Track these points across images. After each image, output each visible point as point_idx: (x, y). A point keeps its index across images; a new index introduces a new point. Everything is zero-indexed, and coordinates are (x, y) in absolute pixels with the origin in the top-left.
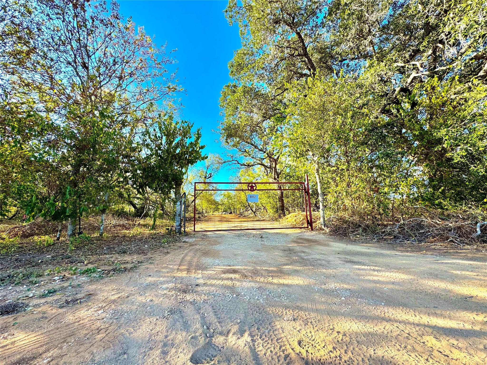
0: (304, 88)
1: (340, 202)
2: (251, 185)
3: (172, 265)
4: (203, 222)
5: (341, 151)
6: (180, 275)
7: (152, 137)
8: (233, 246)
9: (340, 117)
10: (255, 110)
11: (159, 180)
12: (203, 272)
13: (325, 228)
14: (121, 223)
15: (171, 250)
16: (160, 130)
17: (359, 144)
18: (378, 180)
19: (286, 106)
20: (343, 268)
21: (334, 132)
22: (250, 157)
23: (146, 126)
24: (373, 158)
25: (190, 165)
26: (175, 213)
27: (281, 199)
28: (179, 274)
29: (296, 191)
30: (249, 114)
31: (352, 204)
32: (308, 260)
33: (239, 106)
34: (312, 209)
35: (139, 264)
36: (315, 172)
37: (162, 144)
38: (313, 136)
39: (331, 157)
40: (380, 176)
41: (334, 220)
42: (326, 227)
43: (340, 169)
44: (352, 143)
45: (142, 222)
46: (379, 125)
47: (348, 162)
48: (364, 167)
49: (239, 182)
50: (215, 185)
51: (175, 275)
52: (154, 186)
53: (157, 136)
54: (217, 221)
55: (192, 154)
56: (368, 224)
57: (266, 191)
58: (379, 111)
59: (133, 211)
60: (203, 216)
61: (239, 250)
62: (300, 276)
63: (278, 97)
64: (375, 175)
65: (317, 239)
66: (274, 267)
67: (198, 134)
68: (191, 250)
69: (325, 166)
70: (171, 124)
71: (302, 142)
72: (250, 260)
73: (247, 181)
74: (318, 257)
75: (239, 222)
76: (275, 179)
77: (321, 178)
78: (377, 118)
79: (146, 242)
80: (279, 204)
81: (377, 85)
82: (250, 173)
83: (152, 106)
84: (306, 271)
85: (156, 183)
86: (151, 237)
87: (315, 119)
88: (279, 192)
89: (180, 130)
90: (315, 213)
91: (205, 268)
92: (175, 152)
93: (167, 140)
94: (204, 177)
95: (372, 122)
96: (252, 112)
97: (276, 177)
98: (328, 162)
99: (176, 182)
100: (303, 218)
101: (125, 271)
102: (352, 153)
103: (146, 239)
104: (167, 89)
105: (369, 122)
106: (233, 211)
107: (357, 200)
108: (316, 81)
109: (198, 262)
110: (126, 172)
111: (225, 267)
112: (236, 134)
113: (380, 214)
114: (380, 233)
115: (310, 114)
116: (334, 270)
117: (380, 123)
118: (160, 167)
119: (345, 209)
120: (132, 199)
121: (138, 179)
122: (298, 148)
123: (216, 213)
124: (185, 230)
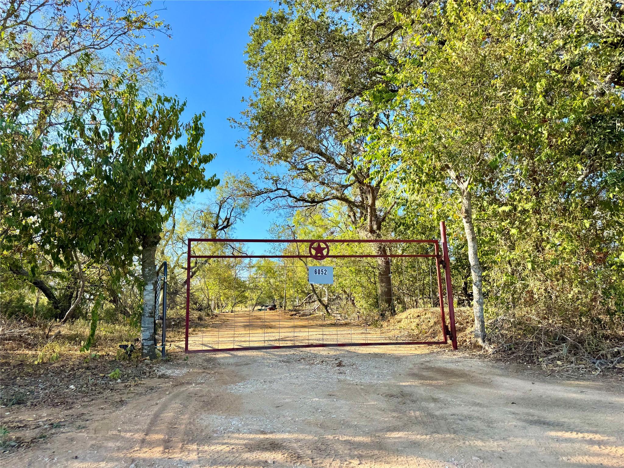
0: (439, 24)
1: (519, 285)
2: (315, 245)
3: (130, 431)
4: (209, 329)
5: (521, 169)
6: (147, 455)
7: (88, 133)
8: (275, 386)
9: (520, 91)
10: (327, 74)
11: (105, 233)
12: (201, 448)
13: (486, 346)
14: (16, 332)
15: (129, 395)
16: (107, 118)
17: (562, 153)
18: (605, 234)
19: (397, 66)
20: (522, 437)
21: (507, 126)
22: (317, 183)
23: (75, 107)
24: (594, 184)
25: (178, 198)
26: (143, 309)
27: (385, 276)
28: (145, 454)
29: (421, 259)
30: (315, 84)
31: (546, 290)
32: (443, 418)
33: (291, 65)
34: (455, 300)
35: (53, 431)
36: (462, 216)
37: (111, 150)
38: (459, 134)
39: (498, 183)
40: (608, 225)
41: (506, 326)
42: (487, 342)
43: (519, 209)
44: (547, 150)
45: (65, 329)
46: (606, 110)
47: (537, 194)
48: (573, 205)
49: (291, 238)
50: (237, 245)
51: (136, 455)
52: (93, 246)
53: (100, 131)
54: (241, 326)
55: (183, 174)
56: (582, 335)
57: (353, 259)
58: (607, 79)
59: (46, 304)
60: (208, 315)
61: (287, 394)
62: (424, 457)
63: (380, 44)
64: (599, 223)
65: (467, 369)
66: (366, 434)
67: (197, 128)
68: (177, 396)
69: (485, 204)
70: (132, 103)
71: (434, 149)
72: (311, 419)
73: (310, 237)
74: (465, 410)
75: (290, 330)
76: (372, 231)
77: (475, 229)
78: (603, 94)
79: (73, 377)
80: (380, 289)
81: (602, 21)
82: (316, 217)
83: (88, 62)
84: (438, 445)
85: (98, 241)
86: (85, 365)
87: (463, 96)
88: (380, 261)
89: (154, 117)
90: (462, 309)
91: (207, 439)
92: (141, 168)
93: (124, 140)
94: (212, 226)
95: (591, 103)
96: (320, 78)
97: (375, 227)
98: (491, 193)
99: (145, 238)
100: (436, 320)
101: (19, 447)
102: (547, 174)
103: (73, 369)
104: (124, 22)
105: (585, 104)
106: (277, 303)
107: (558, 280)
108: (465, 10)
109: (190, 423)
110: (27, 214)
111: (252, 436)
112: (285, 129)
113: (608, 312)
114: (609, 356)
115: (451, 84)
116: (502, 443)
117: (608, 107)
118: (106, 203)
119: (531, 301)
120: (42, 276)
121: (54, 230)
122: (423, 163)
123: (241, 308)
124: (164, 348)
